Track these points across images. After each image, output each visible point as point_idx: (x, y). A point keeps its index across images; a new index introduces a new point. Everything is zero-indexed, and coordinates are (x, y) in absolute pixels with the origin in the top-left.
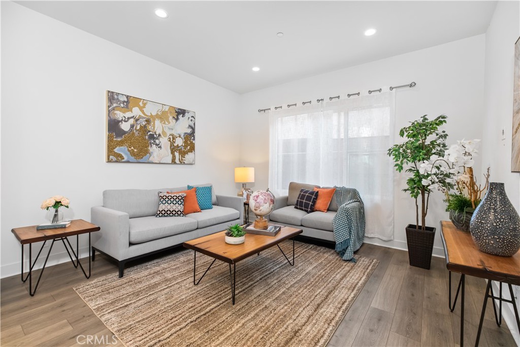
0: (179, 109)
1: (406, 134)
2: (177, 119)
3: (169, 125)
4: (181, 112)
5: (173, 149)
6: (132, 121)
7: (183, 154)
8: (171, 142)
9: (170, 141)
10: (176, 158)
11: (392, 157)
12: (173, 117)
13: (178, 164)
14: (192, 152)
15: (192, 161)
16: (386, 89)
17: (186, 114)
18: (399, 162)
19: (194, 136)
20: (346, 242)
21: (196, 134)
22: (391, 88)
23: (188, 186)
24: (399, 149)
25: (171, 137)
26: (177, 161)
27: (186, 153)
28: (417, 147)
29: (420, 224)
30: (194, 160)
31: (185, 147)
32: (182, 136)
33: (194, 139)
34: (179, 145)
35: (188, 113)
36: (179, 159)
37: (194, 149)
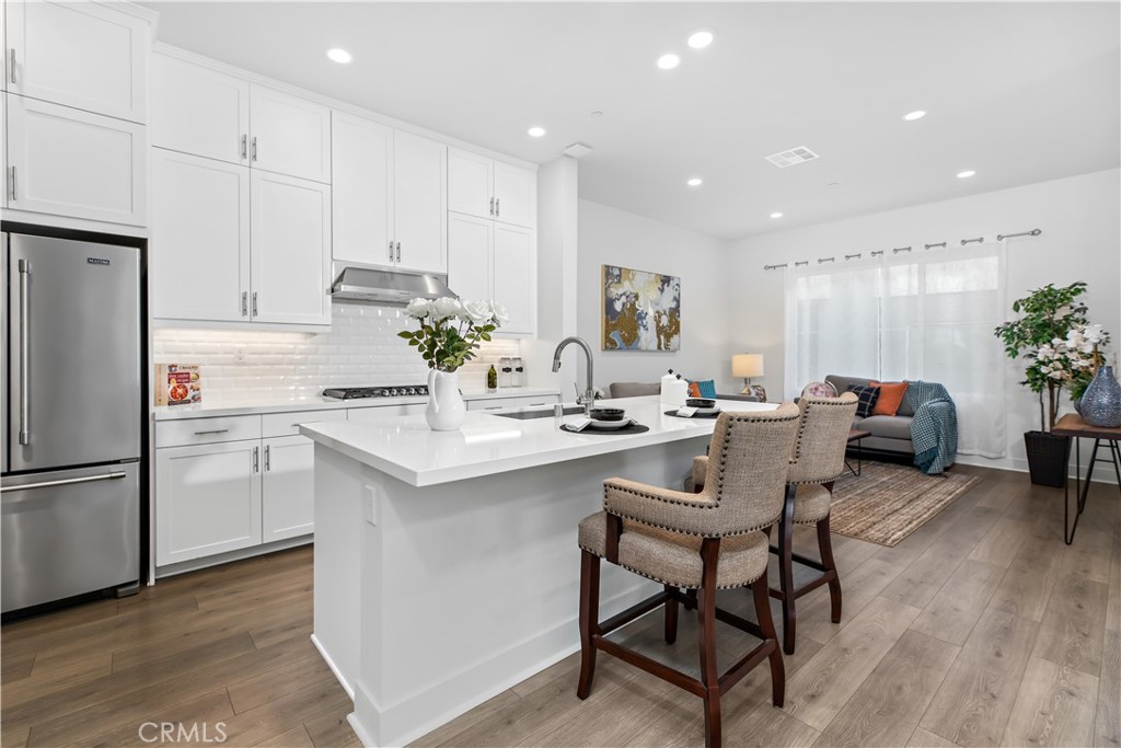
0: (664, 276)
1: (1022, 308)
2: (662, 291)
4: (666, 280)
5: (659, 331)
6: (623, 299)
7: (668, 337)
8: (657, 321)
10: (662, 343)
11: (1002, 338)
12: (659, 288)
13: (663, 351)
14: (677, 333)
16: (990, 238)
17: (671, 282)
18: (1012, 346)
19: (679, 312)
20: (933, 453)
21: (681, 309)
22: (1000, 238)
24: (1012, 327)
25: (657, 315)
27: (672, 335)
28: (1041, 325)
29: (1047, 429)
30: (679, 346)
31: (671, 327)
32: (667, 312)
33: (679, 316)
34: (665, 325)
35: (673, 280)
36: (665, 344)
37: (679, 330)
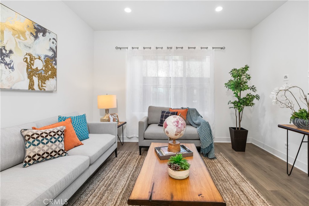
0: (39, 25)
2: (36, 37)
3: (25, 41)
5: (31, 72)
7: (43, 79)
8: (27, 63)
9: (26, 61)
10: (35, 84)
12: (31, 33)
13: (37, 91)
14: (53, 78)
15: (53, 88)
17: (47, 34)
21: (58, 59)
22: (213, 48)
23: (60, 117)
25: (28, 57)
26: (36, 87)
27: (47, 78)
30: (56, 87)
31: (46, 71)
32: (42, 58)
33: (56, 64)
34: (39, 69)
35: (49, 33)
36: (39, 85)
37: (56, 75)
